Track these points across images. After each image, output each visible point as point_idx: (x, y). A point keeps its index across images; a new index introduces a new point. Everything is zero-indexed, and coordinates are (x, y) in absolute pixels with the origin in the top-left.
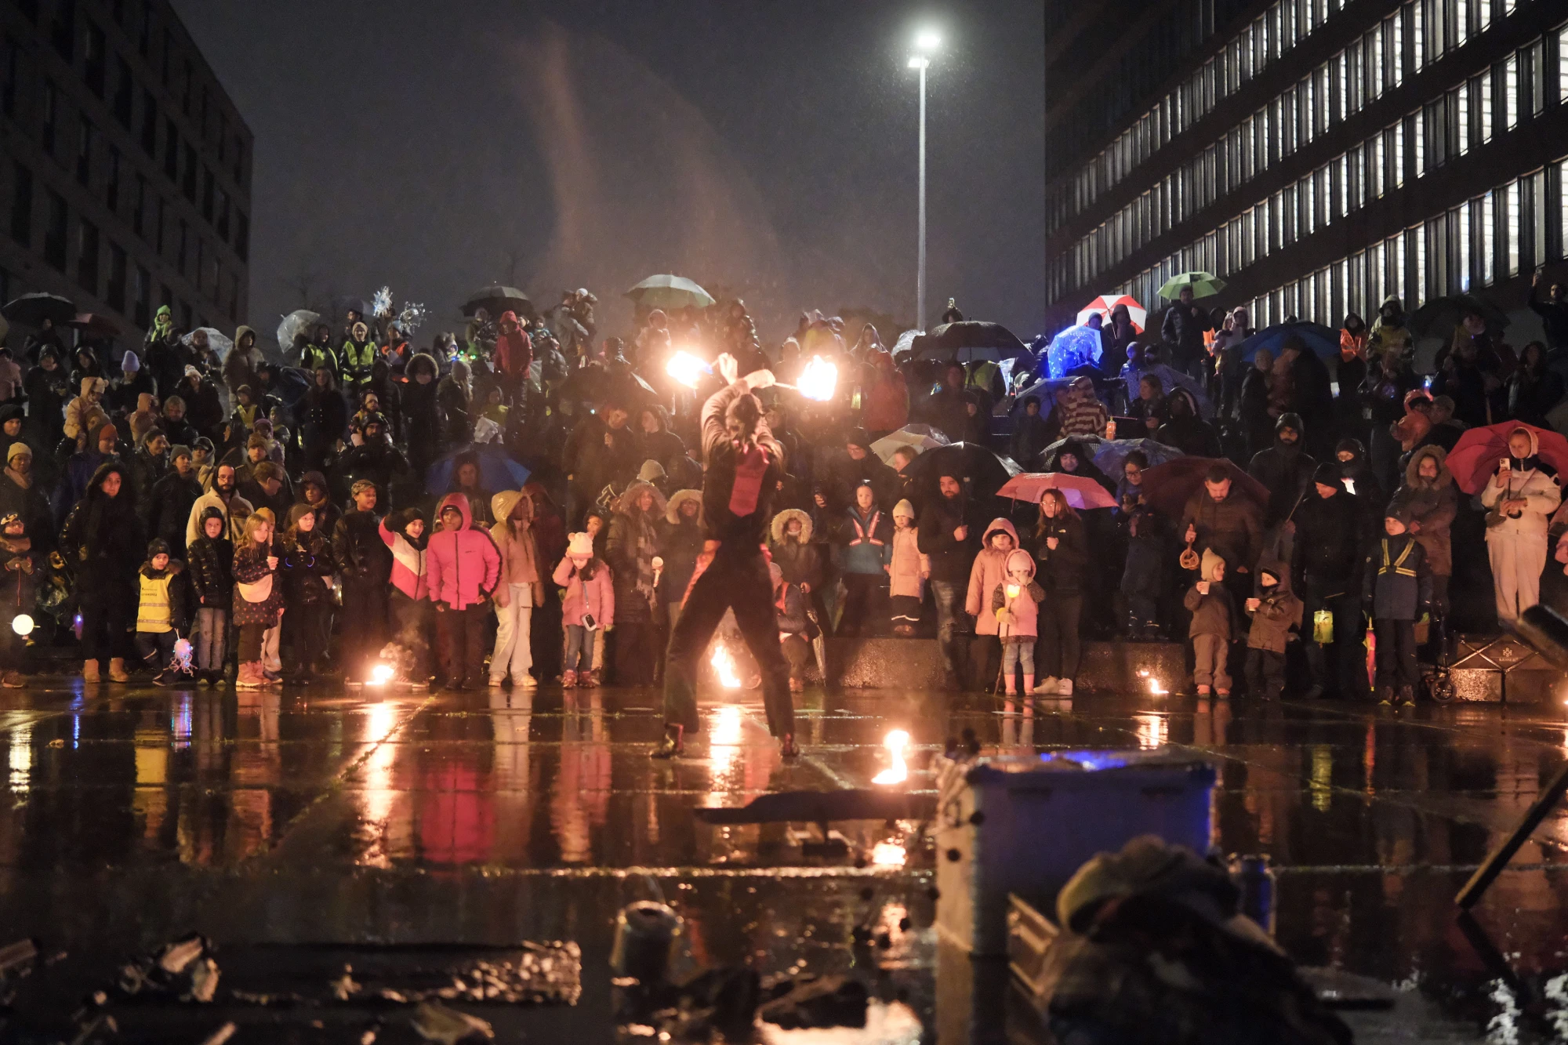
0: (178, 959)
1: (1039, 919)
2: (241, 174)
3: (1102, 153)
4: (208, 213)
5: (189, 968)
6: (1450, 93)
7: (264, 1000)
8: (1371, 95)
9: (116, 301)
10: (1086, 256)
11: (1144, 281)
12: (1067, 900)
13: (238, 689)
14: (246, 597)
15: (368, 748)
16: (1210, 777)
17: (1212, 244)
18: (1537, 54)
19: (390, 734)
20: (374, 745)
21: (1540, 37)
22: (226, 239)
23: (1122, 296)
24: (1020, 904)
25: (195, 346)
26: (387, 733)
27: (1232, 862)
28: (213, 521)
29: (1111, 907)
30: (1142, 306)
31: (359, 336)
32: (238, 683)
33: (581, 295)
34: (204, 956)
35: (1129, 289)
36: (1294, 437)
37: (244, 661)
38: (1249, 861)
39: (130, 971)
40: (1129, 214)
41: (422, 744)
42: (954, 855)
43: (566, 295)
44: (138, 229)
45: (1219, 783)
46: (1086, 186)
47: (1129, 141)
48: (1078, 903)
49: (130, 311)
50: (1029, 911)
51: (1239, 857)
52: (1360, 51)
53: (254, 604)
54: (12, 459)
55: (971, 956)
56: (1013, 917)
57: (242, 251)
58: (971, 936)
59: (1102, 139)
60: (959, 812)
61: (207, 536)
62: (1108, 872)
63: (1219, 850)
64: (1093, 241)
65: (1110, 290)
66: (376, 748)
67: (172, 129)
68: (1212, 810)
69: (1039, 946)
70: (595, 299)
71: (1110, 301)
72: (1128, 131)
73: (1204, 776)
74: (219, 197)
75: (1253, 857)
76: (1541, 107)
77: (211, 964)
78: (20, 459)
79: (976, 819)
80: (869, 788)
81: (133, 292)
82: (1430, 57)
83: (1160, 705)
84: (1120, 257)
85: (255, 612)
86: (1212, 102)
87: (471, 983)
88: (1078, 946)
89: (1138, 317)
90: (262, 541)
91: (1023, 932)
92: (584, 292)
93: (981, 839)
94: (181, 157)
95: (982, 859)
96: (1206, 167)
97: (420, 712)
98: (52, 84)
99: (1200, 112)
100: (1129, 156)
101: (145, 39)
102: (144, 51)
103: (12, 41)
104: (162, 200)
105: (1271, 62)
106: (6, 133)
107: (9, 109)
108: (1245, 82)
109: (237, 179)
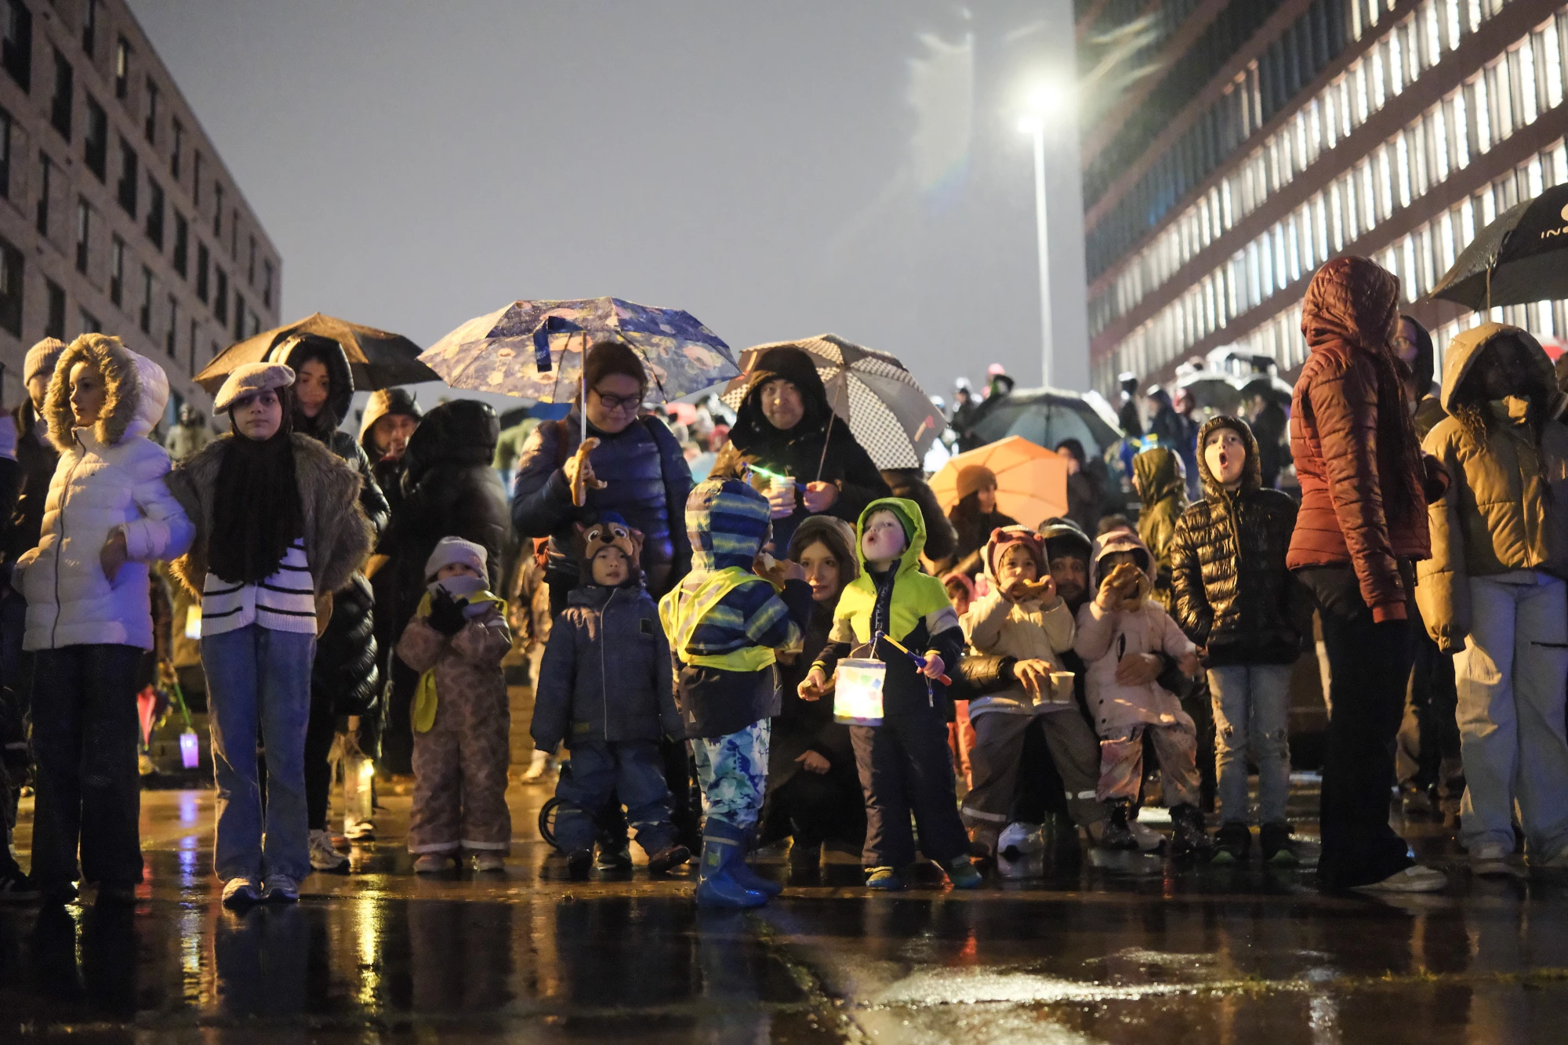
2: (270, 297)
10: (1133, 356)
40: (1178, 311)
47: (1174, 239)
64: (1141, 341)
84: (1170, 355)
86: (1262, 194)
94: (213, 277)
98: (85, 203)
99: (1250, 205)
100: (1176, 254)
101: (175, 159)
102: (175, 171)
103: (45, 159)
104: (194, 325)
105: (1324, 152)
106: (39, 251)
107: (42, 226)
108: (1296, 174)
109: (267, 302)
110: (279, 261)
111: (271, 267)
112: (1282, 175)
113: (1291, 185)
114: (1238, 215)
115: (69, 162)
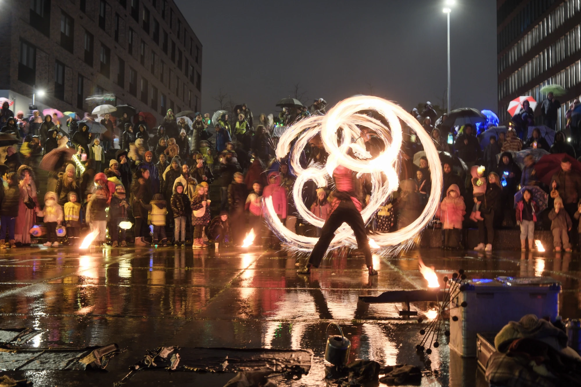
0: (165, 353)
1: (488, 344)
2: (198, 59)
3: (520, 41)
4: (186, 74)
5: (170, 356)
7: (195, 370)
9: (154, 106)
10: (513, 81)
11: (536, 90)
12: (498, 339)
13: (193, 248)
14: (195, 215)
15: (242, 271)
16: (558, 289)
17: (563, 76)
19: (250, 266)
20: (243, 271)
22: (193, 83)
23: (528, 96)
24: (481, 338)
25: (180, 123)
26: (248, 265)
27: (567, 322)
28: (180, 187)
29: (514, 343)
30: (536, 100)
31: (241, 119)
32: (193, 246)
33: (320, 100)
34: (175, 352)
35: (530, 93)
37: (196, 238)
38: (575, 322)
39: (148, 358)
40: (530, 65)
41: (260, 270)
42: (455, 319)
43: (316, 101)
44: (162, 80)
45: (561, 291)
46: (513, 55)
47: (530, 37)
48: (502, 341)
49: (159, 110)
50: (484, 341)
51: (570, 320)
53: (199, 218)
54: (112, 166)
55: (462, 357)
56: (479, 343)
57: (199, 87)
58: (463, 349)
59: (520, 36)
60: (458, 301)
61: (178, 193)
62: (514, 329)
63: (561, 318)
64: (516, 76)
65: (523, 94)
66: (244, 271)
67: (174, 44)
68: (558, 302)
69: (488, 355)
70: (326, 102)
71: (522, 99)
72: (530, 33)
73: (555, 289)
74: (191, 68)
75: (576, 320)
77: (178, 355)
78: (115, 165)
79: (464, 305)
80: (427, 289)
81: (161, 103)
83: (542, 255)
84: (527, 81)
85: (199, 220)
86: (563, 20)
87: (272, 364)
88: (502, 357)
89: (533, 105)
90: (202, 194)
91: (482, 349)
92: (322, 99)
93: (466, 312)
94: (177, 53)
95: (467, 320)
96: (561, 46)
97: (261, 257)
98: (131, 30)
99: (558, 25)
100: (530, 42)
101: (163, 12)
102: (163, 16)
103: (117, 15)
104: (170, 70)
106: (116, 48)
107: (117, 39)
108: (576, 12)
109: (197, 61)
110: (202, 46)
111: (199, 48)
112: (571, 13)
113: (574, 16)
114: (553, 29)
115: (126, 16)
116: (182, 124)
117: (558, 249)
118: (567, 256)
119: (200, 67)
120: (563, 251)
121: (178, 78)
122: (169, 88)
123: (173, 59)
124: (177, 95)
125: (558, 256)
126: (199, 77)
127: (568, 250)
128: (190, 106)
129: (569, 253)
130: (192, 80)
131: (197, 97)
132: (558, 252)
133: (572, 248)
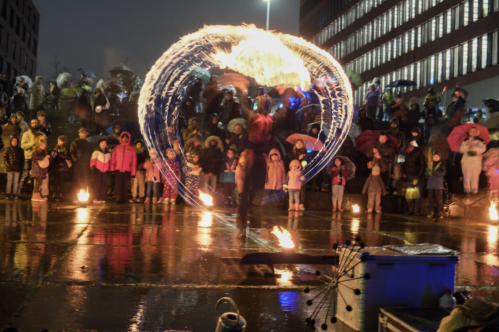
2: (35, 27)
3: (317, 35)
4: (24, 39)
6: (429, 21)
8: (404, 20)
17: (352, 65)
18: (458, 9)
21: (459, 4)
22: (29, 48)
36: (396, 126)
47: (326, 31)
52: (401, 6)
57: (35, 52)
58: (359, 324)
59: (318, 30)
67: (12, 11)
72: (326, 28)
74: (28, 35)
76: (458, 26)
82: (424, 9)
83: (356, 216)
86: (353, 20)
94: (15, 20)
95: (367, 292)
99: (349, 23)
100: (326, 36)
104: (8, 34)
105: (373, 8)
108: (364, 14)
109: (34, 28)
110: (39, 15)
111: (36, 17)
112: (360, 14)
113: (362, 18)
114: (346, 26)
116: (21, 82)
117: (370, 210)
118: (378, 217)
119: (37, 34)
120: (374, 212)
121: (15, 43)
122: (7, 51)
123: (11, 24)
124: (14, 58)
125: (370, 217)
126: (36, 43)
127: (378, 211)
128: (26, 70)
129: (379, 214)
130: (29, 45)
131: (32, 62)
132: (370, 213)
133: (382, 210)
